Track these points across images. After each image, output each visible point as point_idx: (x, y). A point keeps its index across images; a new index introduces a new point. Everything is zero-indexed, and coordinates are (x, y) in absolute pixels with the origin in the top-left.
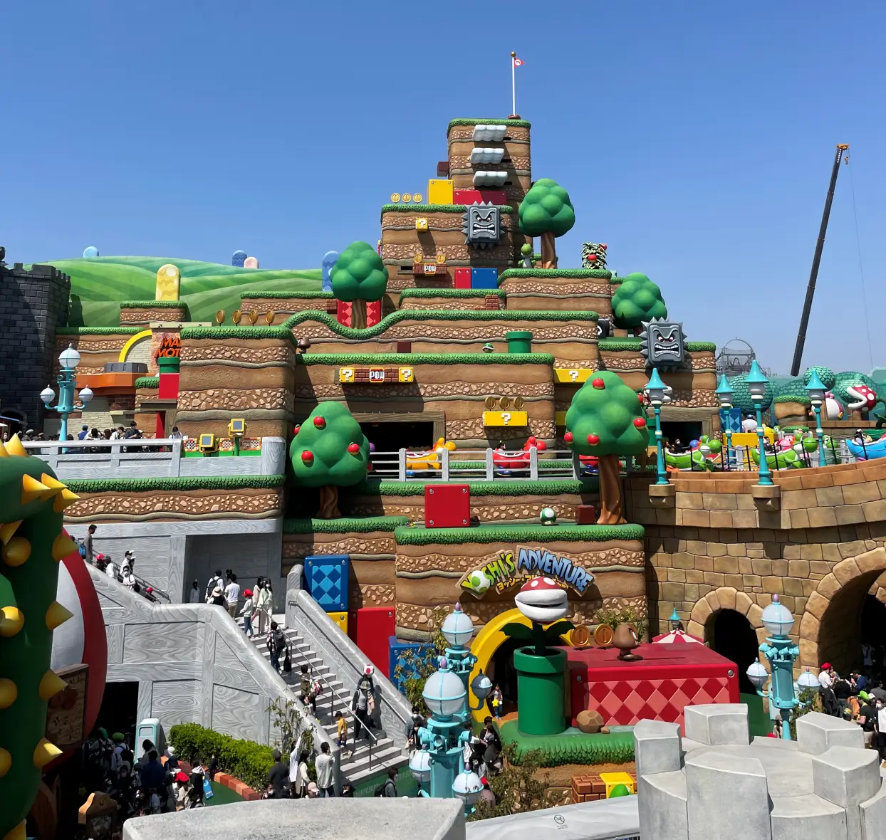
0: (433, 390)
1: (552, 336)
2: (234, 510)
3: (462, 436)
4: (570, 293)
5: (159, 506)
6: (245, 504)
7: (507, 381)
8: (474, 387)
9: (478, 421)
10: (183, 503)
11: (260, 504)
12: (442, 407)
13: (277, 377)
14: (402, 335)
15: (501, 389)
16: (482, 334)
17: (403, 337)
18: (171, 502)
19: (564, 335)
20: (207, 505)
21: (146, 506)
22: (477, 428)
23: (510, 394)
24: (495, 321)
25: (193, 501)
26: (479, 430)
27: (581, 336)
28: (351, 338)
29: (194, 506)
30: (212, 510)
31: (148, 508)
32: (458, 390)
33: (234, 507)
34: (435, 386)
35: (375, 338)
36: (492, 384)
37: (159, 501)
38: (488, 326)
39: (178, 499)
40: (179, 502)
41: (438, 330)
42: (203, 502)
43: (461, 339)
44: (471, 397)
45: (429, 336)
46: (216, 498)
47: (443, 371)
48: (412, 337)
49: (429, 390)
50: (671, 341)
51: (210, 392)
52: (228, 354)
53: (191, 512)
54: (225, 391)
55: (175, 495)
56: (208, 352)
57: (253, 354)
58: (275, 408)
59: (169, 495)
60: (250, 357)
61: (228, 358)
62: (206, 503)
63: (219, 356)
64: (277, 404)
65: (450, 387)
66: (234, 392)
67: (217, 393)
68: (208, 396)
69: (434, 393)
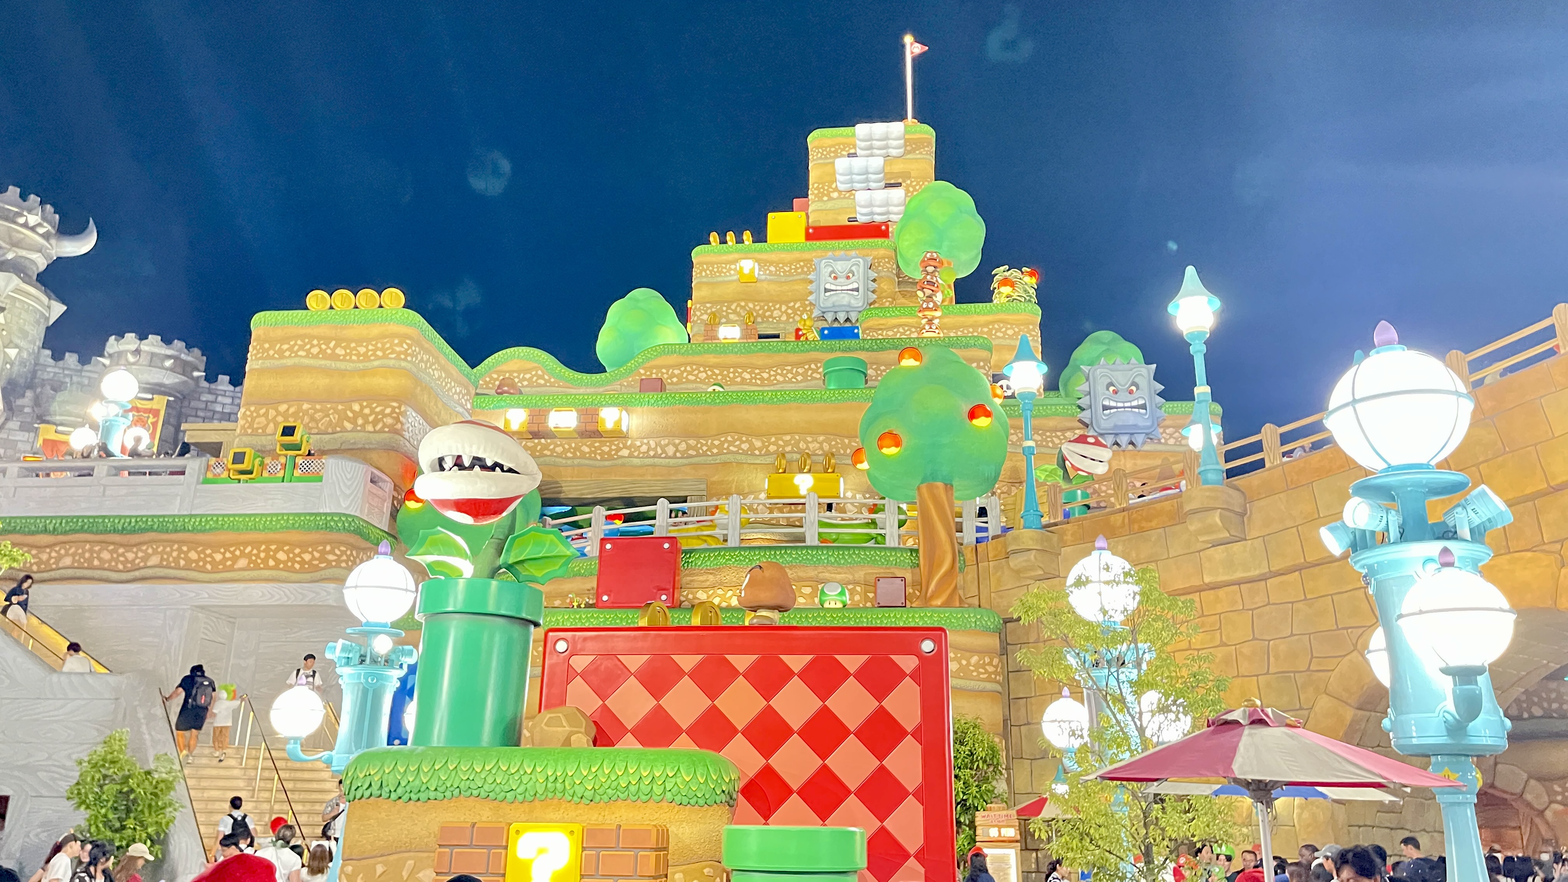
0: (689, 447)
2: (272, 568)
5: (154, 560)
6: (289, 559)
7: (811, 432)
8: (758, 443)
10: (193, 555)
11: (314, 559)
16: (790, 376)
18: (175, 554)
20: (229, 559)
21: (134, 560)
23: (820, 452)
25: (208, 552)
28: (580, 386)
29: (209, 559)
30: (236, 567)
31: (137, 561)
32: (731, 448)
33: (271, 563)
34: (692, 442)
35: (616, 386)
37: (155, 552)
38: (801, 364)
39: (185, 549)
40: (186, 553)
42: (224, 554)
43: (755, 384)
44: (753, 459)
45: (702, 382)
46: (245, 549)
47: (708, 416)
48: (676, 383)
49: (683, 446)
50: (1132, 392)
51: (283, 408)
52: (315, 350)
53: (203, 570)
54: (306, 406)
55: (181, 542)
56: (285, 347)
57: (355, 349)
58: (381, 431)
59: (175, 542)
60: (351, 354)
61: (315, 357)
62: (228, 555)
63: (301, 353)
64: (385, 425)
65: (716, 443)
66: (318, 407)
67: (292, 410)
68: (278, 413)
69: (691, 452)
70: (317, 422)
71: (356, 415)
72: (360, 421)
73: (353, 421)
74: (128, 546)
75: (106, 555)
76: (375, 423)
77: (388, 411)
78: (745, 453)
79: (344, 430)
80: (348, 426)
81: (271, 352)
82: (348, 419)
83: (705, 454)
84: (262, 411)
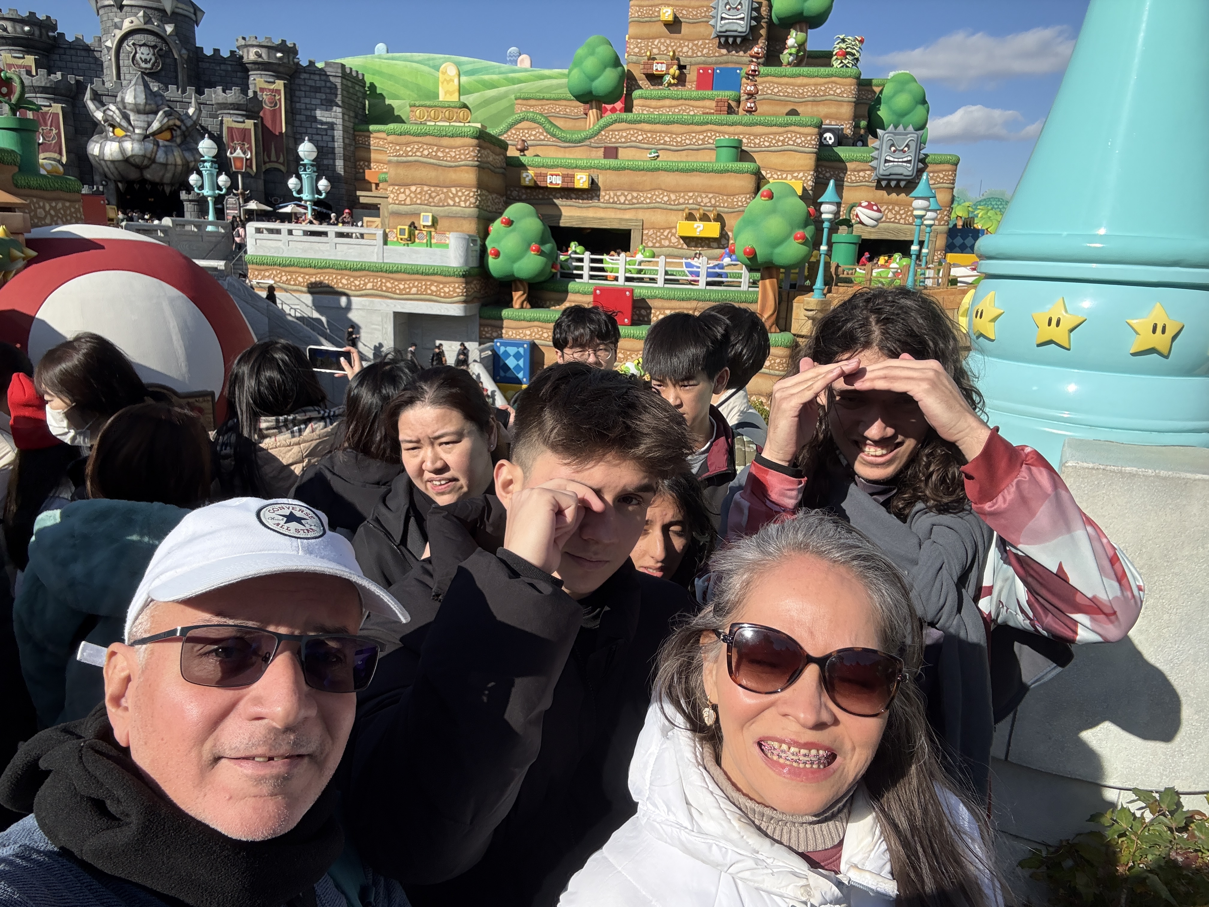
0: (633, 197)
1: (767, 144)
2: (429, 294)
3: (657, 245)
4: (809, 96)
5: (370, 286)
6: (437, 290)
7: (705, 191)
8: (673, 197)
9: (674, 231)
10: (388, 285)
11: (450, 291)
12: (641, 215)
13: (470, 176)
14: (613, 140)
15: (699, 200)
16: (694, 140)
17: (614, 143)
18: (379, 283)
19: (780, 144)
20: (407, 288)
21: (360, 284)
22: (673, 238)
23: (709, 204)
24: (710, 127)
26: (674, 240)
27: (798, 145)
28: (565, 142)
29: (397, 287)
30: (412, 292)
31: (361, 286)
32: (658, 200)
33: (429, 292)
34: (635, 194)
35: (587, 143)
36: (691, 194)
37: (369, 282)
38: (701, 132)
39: (384, 281)
40: (385, 283)
41: (649, 135)
42: (404, 285)
43: (673, 145)
44: (670, 207)
45: (640, 142)
46: (415, 283)
47: (645, 178)
48: (624, 143)
49: (629, 197)
50: (905, 152)
51: (413, 188)
52: (426, 152)
53: (395, 293)
54: (426, 188)
55: (382, 277)
56: (409, 149)
57: (448, 153)
58: (469, 207)
59: (377, 277)
60: (446, 156)
61: (426, 157)
62: (406, 286)
63: (418, 154)
64: (470, 203)
65: (649, 196)
66: (433, 189)
67: (419, 190)
68: (411, 192)
69: (635, 201)
70: (433, 198)
71: (455, 195)
72: (457, 200)
73: (453, 199)
74: (356, 278)
75: (344, 281)
76: (465, 201)
77: (472, 194)
78: (665, 203)
79: (449, 205)
80: (451, 203)
81: (401, 152)
82: (451, 198)
83: (642, 203)
84: (402, 190)
